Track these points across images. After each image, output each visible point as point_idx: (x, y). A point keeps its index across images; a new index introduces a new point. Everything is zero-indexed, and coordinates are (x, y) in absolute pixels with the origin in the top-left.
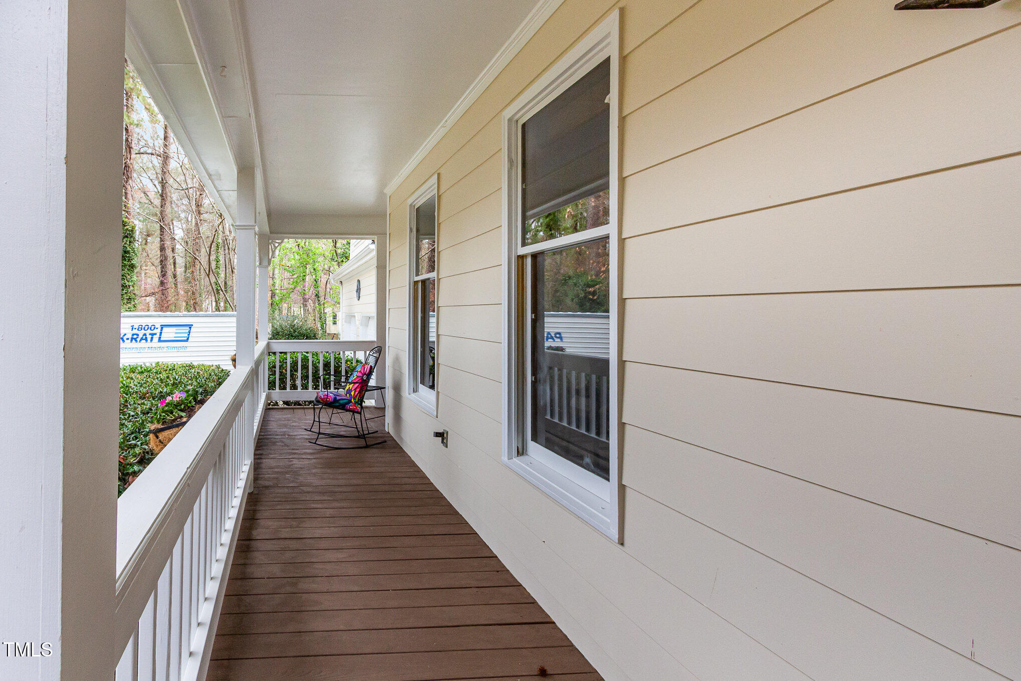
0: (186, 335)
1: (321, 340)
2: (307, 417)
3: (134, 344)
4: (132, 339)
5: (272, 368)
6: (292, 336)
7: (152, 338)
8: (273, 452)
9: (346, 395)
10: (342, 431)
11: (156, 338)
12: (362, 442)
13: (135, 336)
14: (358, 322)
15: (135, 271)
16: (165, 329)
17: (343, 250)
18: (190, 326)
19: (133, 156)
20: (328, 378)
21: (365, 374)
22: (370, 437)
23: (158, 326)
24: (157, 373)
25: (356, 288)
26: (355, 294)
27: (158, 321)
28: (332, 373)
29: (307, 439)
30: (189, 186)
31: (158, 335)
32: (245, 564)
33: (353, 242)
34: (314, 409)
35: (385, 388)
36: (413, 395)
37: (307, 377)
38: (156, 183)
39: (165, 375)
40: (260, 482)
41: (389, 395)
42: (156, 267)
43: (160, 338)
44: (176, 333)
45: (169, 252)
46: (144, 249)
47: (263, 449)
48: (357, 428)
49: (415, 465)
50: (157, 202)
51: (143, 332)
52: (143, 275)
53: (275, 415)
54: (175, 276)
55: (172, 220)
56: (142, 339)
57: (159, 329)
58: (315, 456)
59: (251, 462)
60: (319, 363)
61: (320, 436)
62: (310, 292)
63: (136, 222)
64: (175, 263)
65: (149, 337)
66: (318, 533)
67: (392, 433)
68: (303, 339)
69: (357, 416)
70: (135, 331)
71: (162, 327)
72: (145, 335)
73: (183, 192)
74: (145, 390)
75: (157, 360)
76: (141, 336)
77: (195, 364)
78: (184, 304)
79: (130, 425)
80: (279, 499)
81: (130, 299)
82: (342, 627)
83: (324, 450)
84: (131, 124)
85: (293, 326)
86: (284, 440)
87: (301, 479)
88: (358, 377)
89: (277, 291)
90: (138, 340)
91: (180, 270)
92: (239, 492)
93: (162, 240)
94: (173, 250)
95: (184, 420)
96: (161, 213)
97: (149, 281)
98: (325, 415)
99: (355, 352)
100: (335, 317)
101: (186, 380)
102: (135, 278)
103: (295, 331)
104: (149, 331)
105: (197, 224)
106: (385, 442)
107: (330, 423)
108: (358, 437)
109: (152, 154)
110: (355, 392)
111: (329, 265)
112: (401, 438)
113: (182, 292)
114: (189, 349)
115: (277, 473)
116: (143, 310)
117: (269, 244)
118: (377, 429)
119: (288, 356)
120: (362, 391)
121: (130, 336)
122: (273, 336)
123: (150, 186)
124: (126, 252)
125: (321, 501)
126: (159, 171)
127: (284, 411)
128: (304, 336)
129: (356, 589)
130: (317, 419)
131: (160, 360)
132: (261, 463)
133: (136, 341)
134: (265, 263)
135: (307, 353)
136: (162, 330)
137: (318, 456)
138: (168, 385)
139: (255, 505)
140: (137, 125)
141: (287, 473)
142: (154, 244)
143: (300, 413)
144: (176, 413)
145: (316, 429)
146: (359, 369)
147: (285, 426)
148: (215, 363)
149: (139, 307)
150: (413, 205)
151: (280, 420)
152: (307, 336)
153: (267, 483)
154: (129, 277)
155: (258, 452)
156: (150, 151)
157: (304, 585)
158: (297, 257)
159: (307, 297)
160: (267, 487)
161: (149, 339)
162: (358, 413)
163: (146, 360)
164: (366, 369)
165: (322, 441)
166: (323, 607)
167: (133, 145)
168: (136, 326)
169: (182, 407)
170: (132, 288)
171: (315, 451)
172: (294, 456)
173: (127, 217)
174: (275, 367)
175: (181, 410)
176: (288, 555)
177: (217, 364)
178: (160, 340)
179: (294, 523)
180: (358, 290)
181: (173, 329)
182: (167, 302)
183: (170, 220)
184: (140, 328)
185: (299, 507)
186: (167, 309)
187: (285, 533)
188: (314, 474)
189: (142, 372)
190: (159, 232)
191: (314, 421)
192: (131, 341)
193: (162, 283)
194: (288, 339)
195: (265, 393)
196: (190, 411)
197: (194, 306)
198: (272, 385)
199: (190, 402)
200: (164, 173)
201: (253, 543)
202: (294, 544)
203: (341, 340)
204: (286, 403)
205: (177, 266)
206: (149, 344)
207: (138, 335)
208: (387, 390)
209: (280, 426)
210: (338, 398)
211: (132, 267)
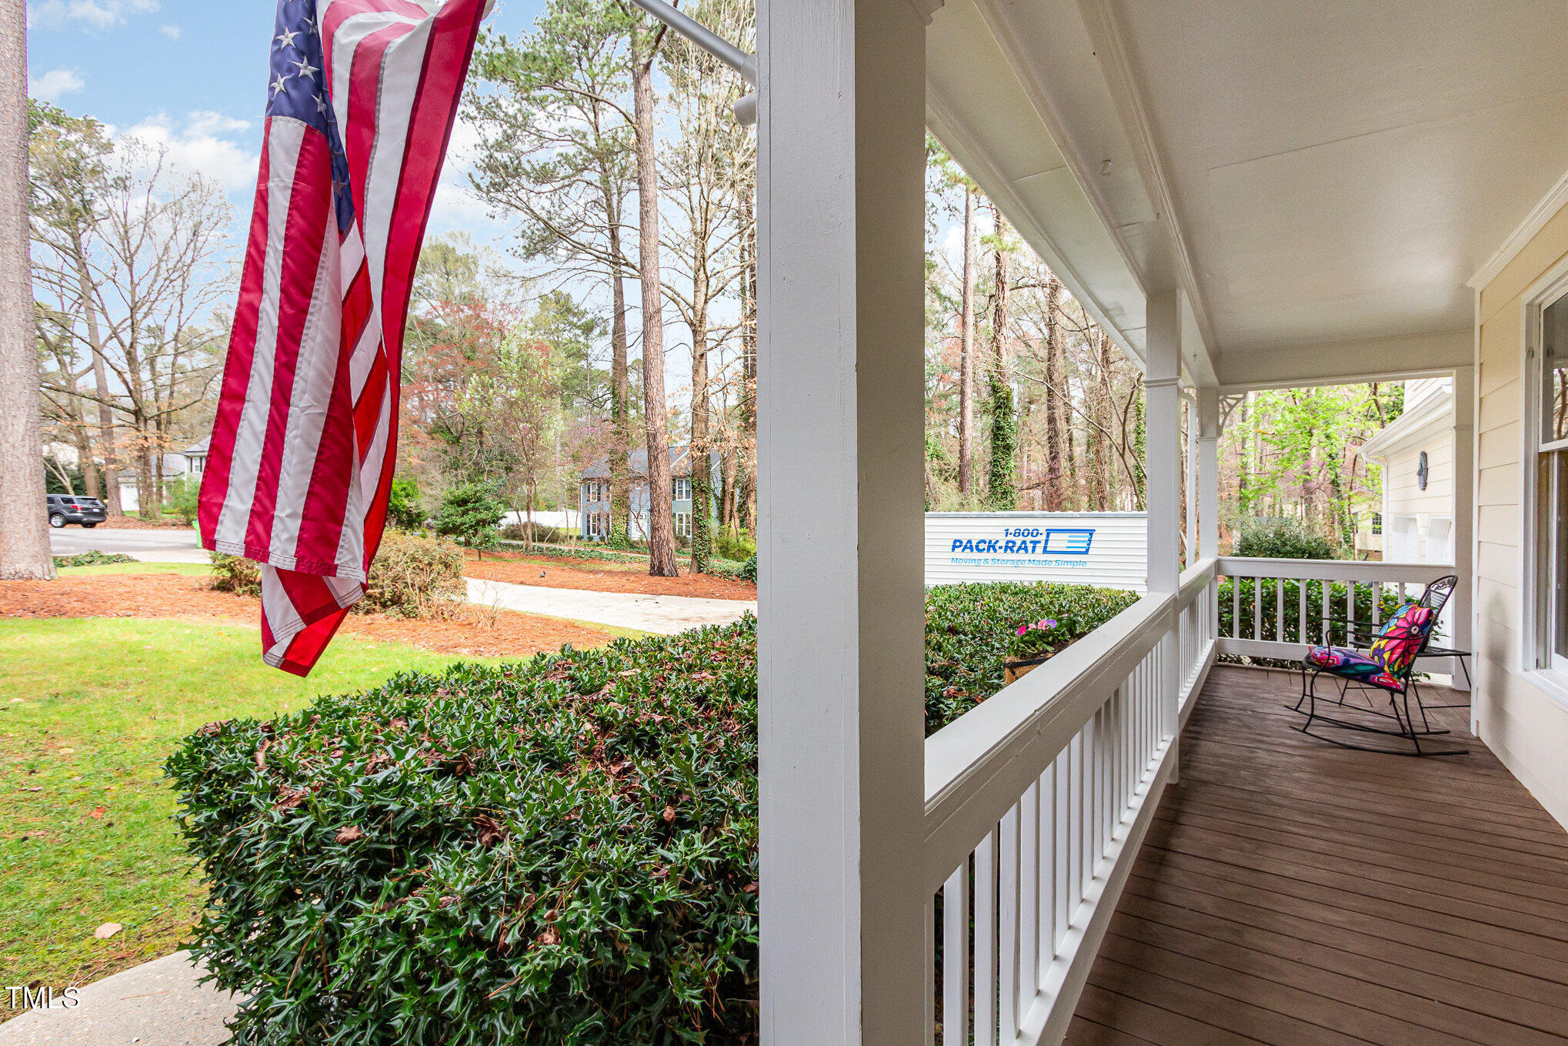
0: (1085, 545)
1: (1341, 561)
2: (1292, 688)
3: (1009, 556)
4: (1006, 547)
5: (1225, 602)
6: (1278, 552)
7: (1034, 548)
8: (1220, 732)
9: (1373, 658)
10: (1367, 720)
11: (1040, 548)
12: (1409, 746)
13: (1010, 545)
14: (1421, 531)
15: (1013, 454)
16: (1052, 536)
17: (1393, 398)
18: (1091, 532)
19: (1007, 293)
20: (1343, 627)
21: (1415, 624)
22: (1430, 740)
23: (1042, 530)
24: (1036, 595)
25: (1417, 468)
26: (1416, 480)
27: (1043, 524)
28: (1350, 616)
29: (1288, 722)
30: (1090, 324)
31: (1043, 544)
32: (1154, 880)
33: (1408, 383)
34: (1304, 675)
35: (1470, 654)
36: (1536, 675)
37: (1297, 621)
38: (1042, 325)
39: (1048, 600)
40: (1192, 773)
41: (1480, 669)
42: (1043, 446)
43: (1045, 548)
44: (1069, 541)
45: (1061, 425)
46: (1024, 423)
47: (1202, 726)
48: (1398, 719)
49: (1535, 806)
50: (1043, 353)
51: (1021, 538)
52: (1025, 458)
53: (1230, 677)
54: (1071, 459)
55: (1066, 377)
56: (1020, 548)
57: (1045, 535)
58: (1302, 752)
59: (1175, 739)
60: (1321, 598)
61: (1314, 721)
62: (1319, 477)
63: (1014, 386)
64: (1071, 440)
65: (1030, 546)
66: (1291, 871)
67: (1486, 739)
68: (1302, 557)
69: (1399, 698)
70: (1011, 537)
71: (1049, 532)
72: (1024, 542)
73: (1081, 334)
74: (1017, 617)
75: (1038, 578)
76: (1018, 544)
77: (1096, 587)
78: (1086, 499)
79: (993, 659)
80: (1223, 804)
81: (1005, 493)
82: (1319, 1021)
83: (1322, 746)
84: (1003, 250)
85: (1279, 535)
86: (1243, 718)
87: (1269, 782)
88: (1398, 628)
89: (1252, 478)
90: (1015, 549)
91: (1079, 451)
92: (1149, 777)
93: (1050, 408)
94: (1068, 420)
95: (1050, 655)
96: (1049, 369)
97: (1034, 467)
98: (1327, 689)
99: (1402, 585)
100: (1377, 520)
101: (1078, 608)
102: (1012, 464)
103: (1284, 544)
104: (1030, 538)
105: (1103, 379)
106: (1466, 753)
107: (1340, 704)
108: (1403, 735)
109: (1034, 286)
110: (1392, 654)
111: (1362, 427)
112: (1507, 753)
113: (1083, 482)
114: (1088, 566)
115: (1223, 765)
116: (1023, 508)
117: (1219, 401)
118: (1449, 728)
119: (1257, 584)
120: (1410, 654)
121: (1002, 544)
122: (1241, 550)
123: (1033, 332)
124: (999, 428)
125: (1304, 825)
126: (1046, 309)
127: (1249, 672)
128: (1304, 552)
129: (1360, 975)
130: (1308, 692)
131: (1044, 579)
132: (1196, 745)
133: (1012, 551)
134: (1212, 432)
135: (1298, 580)
136: (1048, 536)
137: (1309, 753)
138: (1050, 612)
139: (1180, 804)
140: (1012, 250)
141: (1243, 768)
142: (1040, 412)
143: (1280, 680)
144: (1041, 646)
145: (1306, 708)
146: (1402, 613)
147: (1249, 696)
148: (1128, 589)
149: (1017, 503)
150: (1537, 302)
151: (1238, 685)
152: (1310, 554)
153: (1204, 777)
154: (1003, 463)
155: (1192, 728)
156: (1032, 282)
157: (1253, 938)
158: (1290, 418)
159: (1313, 485)
160: (1205, 783)
161: (1030, 549)
162: (1399, 691)
163: (1022, 578)
164: (1417, 616)
165: (1319, 730)
166: (1286, 980)
167: (1007, 280)
168: (1012, 530)
169: (1050, 639)
170: (1007, 477)
171: (1301, 744)
172: (1260, 745)
173: (1000, 380)
174: (1231, 600)
175: (1048, 644)
176: (1232, 889)
177: (1131, 590)
178: (1045, 551)
179: (1247, 846)
180: (1423, 472)
181: (1065, 536)
182: (1059, 496)
183: (1062, 377)
184: (1018, 533)
185: (1260, 823)
186: (1059, 506)
187: (1227, 855)
188: (1297, 781)
189: (1016, 593)
190: (1045, 396)
191: (1304, 694)
192: (1006, 550)
193: (1052, 470)
194: (1271, 556)
195: (1213, 641)
196: (1060, 645)
197: (1100, 501)
198: (1226, 628)
199: (1063, 635)
200: (1052, 310)
201: (1170, 855)
202: (1242, 875)
203: (1385, 561)
204: (1255, 660)
205: (1074, 443)
206: (1030, 556)
207: (1014, 543)
208: (1474, 658)
209: (1237, 695)
210: (1352, 661)
211: (1008, 448)
